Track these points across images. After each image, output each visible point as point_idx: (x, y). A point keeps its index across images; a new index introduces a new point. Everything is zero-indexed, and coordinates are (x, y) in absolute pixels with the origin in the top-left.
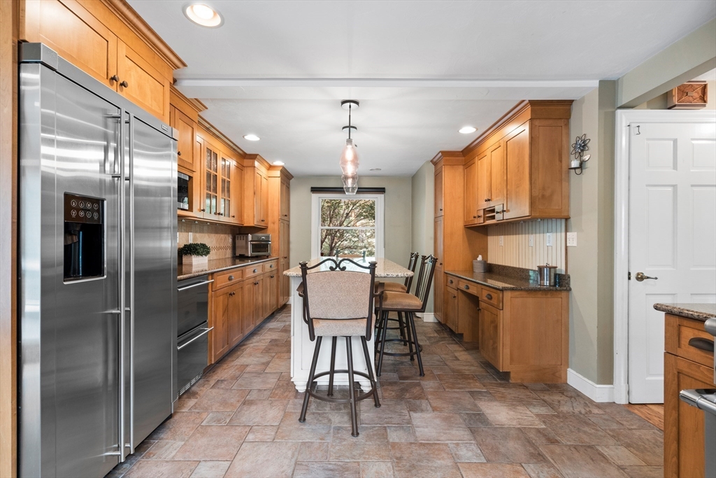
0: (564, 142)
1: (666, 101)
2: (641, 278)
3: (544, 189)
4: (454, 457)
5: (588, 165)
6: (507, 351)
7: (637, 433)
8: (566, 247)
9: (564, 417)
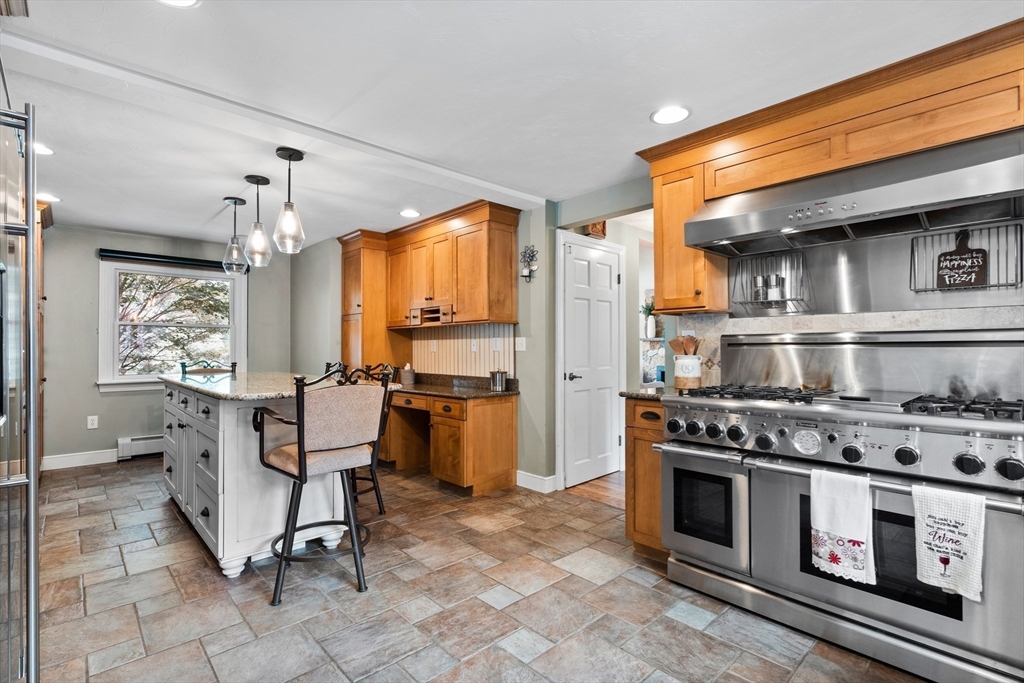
0: (514, 249)
1: (585, 231)
2: (572, 378)
3: (499, 293)
4: (476, 569)
5: (536, 274)
6: (470, 464)
7: (581, 506)
8: (515, 352)
9: (532, 510)
